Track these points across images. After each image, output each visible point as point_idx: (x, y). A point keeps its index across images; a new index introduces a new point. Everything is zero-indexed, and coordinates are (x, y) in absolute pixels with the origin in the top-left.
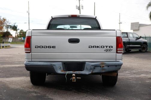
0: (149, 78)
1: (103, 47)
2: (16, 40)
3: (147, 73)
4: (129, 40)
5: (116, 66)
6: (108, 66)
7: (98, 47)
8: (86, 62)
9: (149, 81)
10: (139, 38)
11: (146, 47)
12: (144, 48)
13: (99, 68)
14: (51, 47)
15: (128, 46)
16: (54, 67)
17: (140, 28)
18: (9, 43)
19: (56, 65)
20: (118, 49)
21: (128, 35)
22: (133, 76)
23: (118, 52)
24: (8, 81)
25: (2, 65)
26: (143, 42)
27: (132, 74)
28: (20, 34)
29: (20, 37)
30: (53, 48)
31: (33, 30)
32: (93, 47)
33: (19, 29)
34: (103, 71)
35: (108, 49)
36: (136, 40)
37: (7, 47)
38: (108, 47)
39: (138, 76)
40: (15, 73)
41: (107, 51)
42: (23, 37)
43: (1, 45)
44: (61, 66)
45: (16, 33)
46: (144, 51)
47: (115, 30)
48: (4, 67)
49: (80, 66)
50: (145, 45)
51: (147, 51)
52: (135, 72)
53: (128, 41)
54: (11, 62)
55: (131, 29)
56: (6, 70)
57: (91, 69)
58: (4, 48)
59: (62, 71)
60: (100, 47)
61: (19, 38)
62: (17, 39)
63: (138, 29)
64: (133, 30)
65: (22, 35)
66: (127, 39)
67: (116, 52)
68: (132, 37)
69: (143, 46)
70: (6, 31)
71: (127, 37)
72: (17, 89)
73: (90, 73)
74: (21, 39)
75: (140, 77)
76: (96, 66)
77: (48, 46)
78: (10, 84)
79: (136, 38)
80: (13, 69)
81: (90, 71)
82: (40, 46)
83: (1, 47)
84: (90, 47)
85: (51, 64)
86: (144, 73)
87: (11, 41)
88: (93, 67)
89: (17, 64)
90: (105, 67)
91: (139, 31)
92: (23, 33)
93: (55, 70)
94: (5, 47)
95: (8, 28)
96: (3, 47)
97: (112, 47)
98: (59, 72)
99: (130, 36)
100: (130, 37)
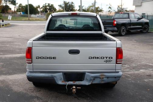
0: (148, 76)
1: (103, 58)
2: (15, 15)
3: (146, 67)
4: (131, 21)
5: (115, 78)
6: (108, 78)
7: (98, 58)
8: (86, 73)
9: (147, 80)
10: (141, 19)
11: (148, 27)
12: (145, 29)
13: (99, 79)
14: (52, 58)
15: (129, 27)
16: (55, 78)
17: (142, 3)
18: (9, 20)
19: (57, 77)
20: (118, 60)
21: (130, 16)
22: (132, 72)
23: (118, 62)
24: (11, 80)
25: (4, 54)
26: (145, 22)
27: (131, 69)
28: (19, 8)
29: (20, 12)
30: (53, 58)
31: (33, 41)
32: (93, 58)
33: (17, 3)
34: (103, 82)
35: (108, 60)
36: (137, 21)
37: (7, 25)
38: (108, 58)
39: (136, 72)
40: (17, 67)
41: (107, 61)
42: (22, 11)
43: (1, 24)
44: (62, 77)
45: (15, 8)
46: (145, 31)
47: (115, 41)
48: (6, 57)
49: (80, 76)
50: (146, 25)
51: (148, 31)
52: (134, 65)
53: (129, 22)
54: (12, 49)
55: (133, 5)
56: (8, 63)
57: (91, 80)
58: (4, 27)
59: (62, 82)
60: (100, 58)
61: (18, 13)
62: (17, 14)
63: (140, 5)
64: (136, 6)
65: (21, 9)
66: (129, 20)
67: (115, 63)
68: (134, 18)
69: (144, 27)
70: (4, 5)
71: (129, 18)
72: (20, 92)
73: (90, 83)
74: (21, 13)
75: (139, 74)
76: (95, 78)
77: (49, 57)
78: (13, 85)
79: (137, 18)
80: (15, 61)
81: (90, 82)
82: (41, 57)
83: (1, 26)
84: (90, 58)
85: (52, 76)
86: (143, 67)
87: (10, 19)
88: (93, 78)
89: (18, 53)
90: (105, 79)
91: (142, 7)
92: (22, 7)
93: (55, 81)
94: (5, 25)
95: (7, 2)
96: (3, 25)
97: (112, 58)
98: (60, 83)
99: (131, 16)
100: (131, 18)
